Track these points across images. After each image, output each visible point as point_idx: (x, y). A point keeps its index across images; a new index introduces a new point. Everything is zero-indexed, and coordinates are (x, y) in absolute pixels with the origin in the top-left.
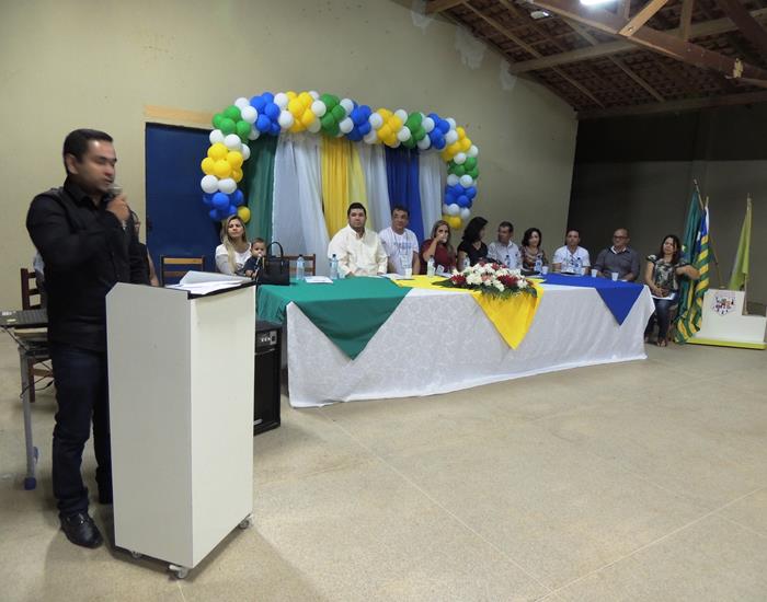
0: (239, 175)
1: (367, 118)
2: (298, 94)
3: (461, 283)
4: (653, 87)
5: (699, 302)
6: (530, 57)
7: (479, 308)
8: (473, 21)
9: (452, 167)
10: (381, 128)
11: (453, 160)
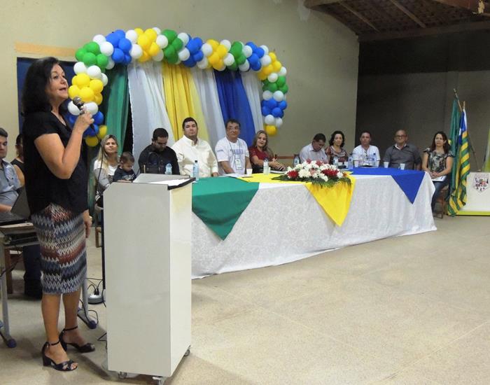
0: (100, 99)
1: (200, 47)
2: (144, 30)
3: (295, 177)
4: (417, 16)
5: (464, 183)
7: (311, 196)
10: (211, 55)
11: (267, 79)
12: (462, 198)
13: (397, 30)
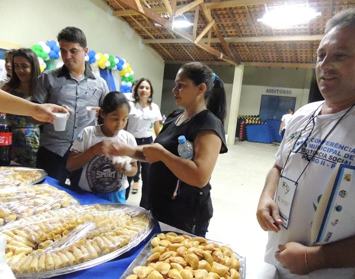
1: (94, 56)
6: (150, 38)
8: (130, 21)
9: (123, 78)
10: (100, 61)
11: (124, 76)
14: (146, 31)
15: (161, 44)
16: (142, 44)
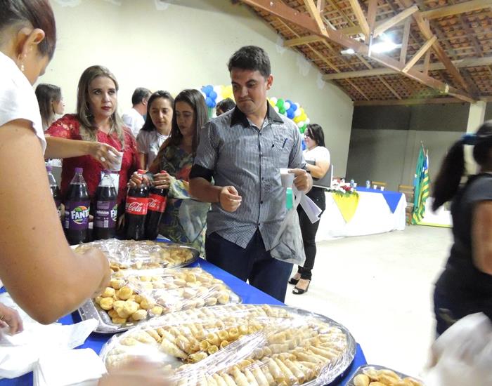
4: (396, 92)
5: (424, 204)
6: (333, 72)
8: (306, 51)
12: (421, 214)
13: (381, 99)
14: (329, 63)
15: (350, 78)
16: (322, 81)
